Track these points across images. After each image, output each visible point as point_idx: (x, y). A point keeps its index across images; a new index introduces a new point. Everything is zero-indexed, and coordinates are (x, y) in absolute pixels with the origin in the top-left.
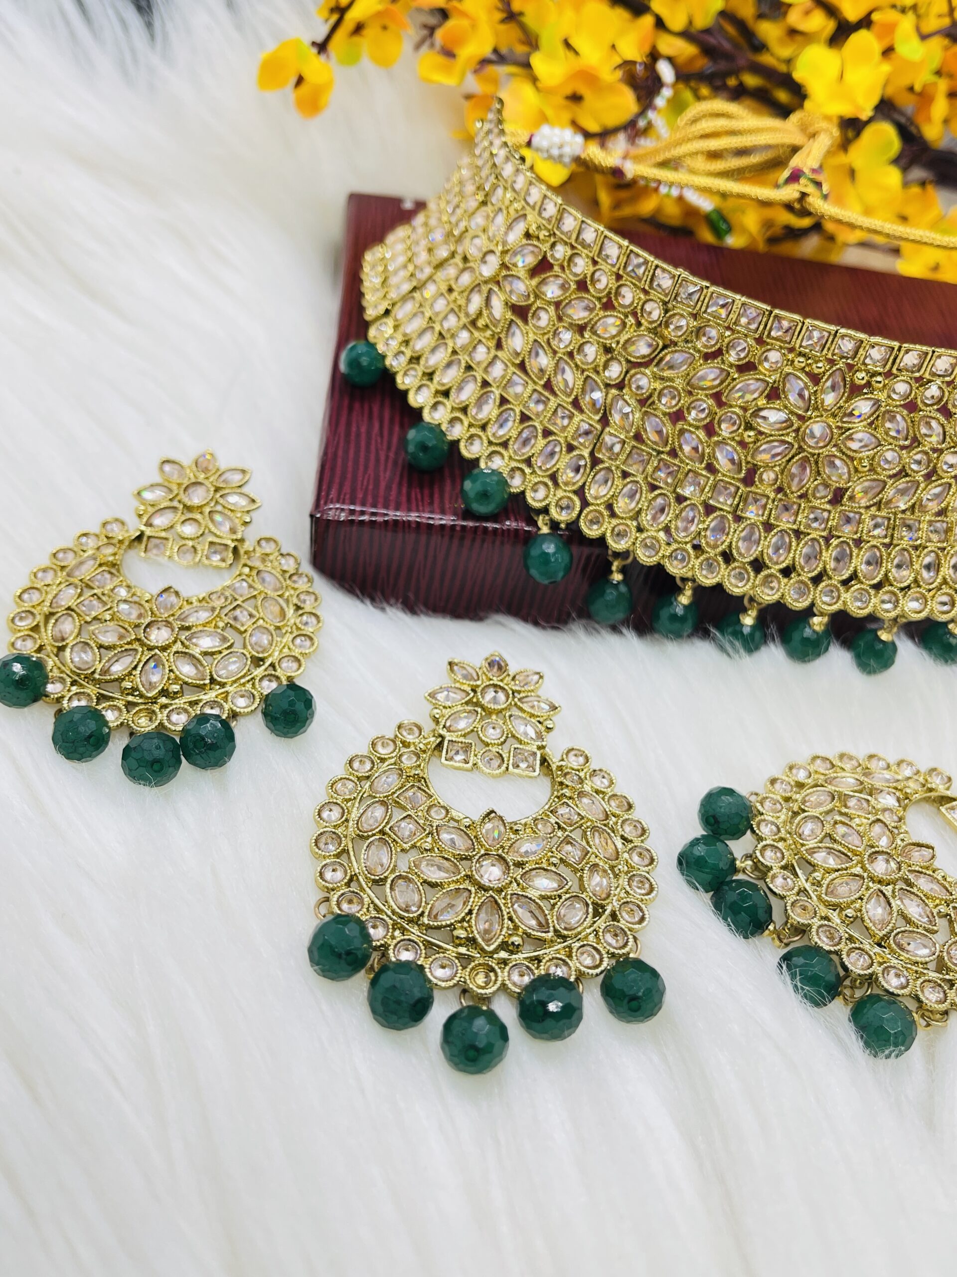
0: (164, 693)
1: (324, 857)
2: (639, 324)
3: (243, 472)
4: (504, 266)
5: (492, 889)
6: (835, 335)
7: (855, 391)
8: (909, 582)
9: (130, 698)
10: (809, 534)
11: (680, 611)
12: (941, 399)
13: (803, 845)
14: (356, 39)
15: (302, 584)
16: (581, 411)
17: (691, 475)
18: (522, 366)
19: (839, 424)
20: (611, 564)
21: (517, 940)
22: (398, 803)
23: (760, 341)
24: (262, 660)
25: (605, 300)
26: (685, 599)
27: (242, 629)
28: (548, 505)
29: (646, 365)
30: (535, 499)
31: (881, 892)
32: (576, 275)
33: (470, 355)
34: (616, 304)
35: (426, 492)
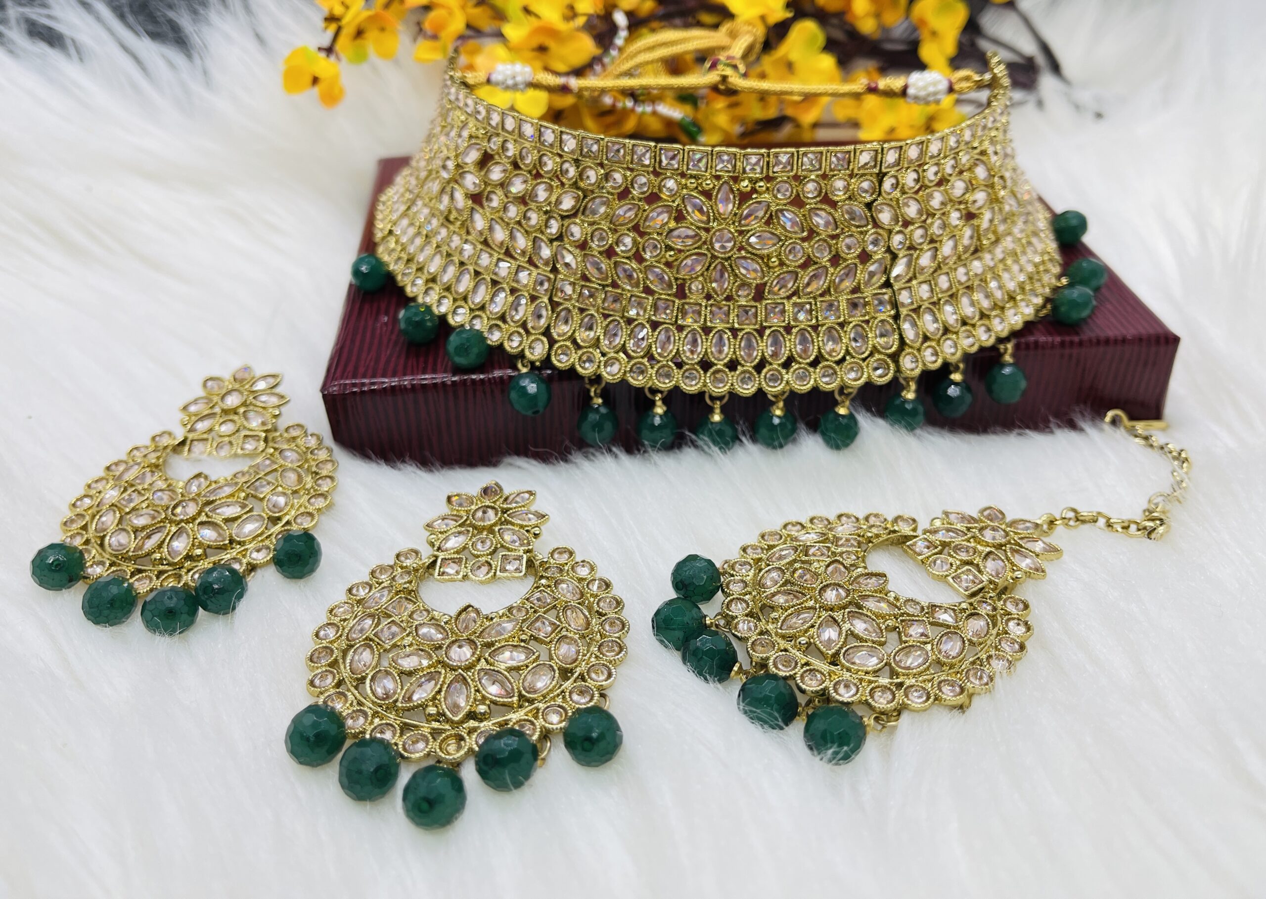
0: (188, 557)
1: (317, 668)
2: (563, 184)
3: (274, 376)
4: (458, 166)
5: (460, 667)
6: (712, 155)
7: (744, 197)
8: (842, 354)
9: (161, 567)
10: (743, 329)
11: (657, 421)
12: (820, 192)
13: (765, 592)
14: (359, 41)
15: (322, 455)
16: (536, 267)
17: (633, 299)
18: (485, 243)
19: (739, 228)
20: (589, 391)
21: (482, 708)
22: (386, 613)
23: (656, 174)
24: (279, 519)
25: (534, 172)
26: (660, 410)
27: (262, 496)
28: (523, 350)
29: (575, 215)
30: (512, 346)
31: (832, 617)
32: (509, 158)
33: (448, 245)
34: (542, 172)
35: (422, 359)
